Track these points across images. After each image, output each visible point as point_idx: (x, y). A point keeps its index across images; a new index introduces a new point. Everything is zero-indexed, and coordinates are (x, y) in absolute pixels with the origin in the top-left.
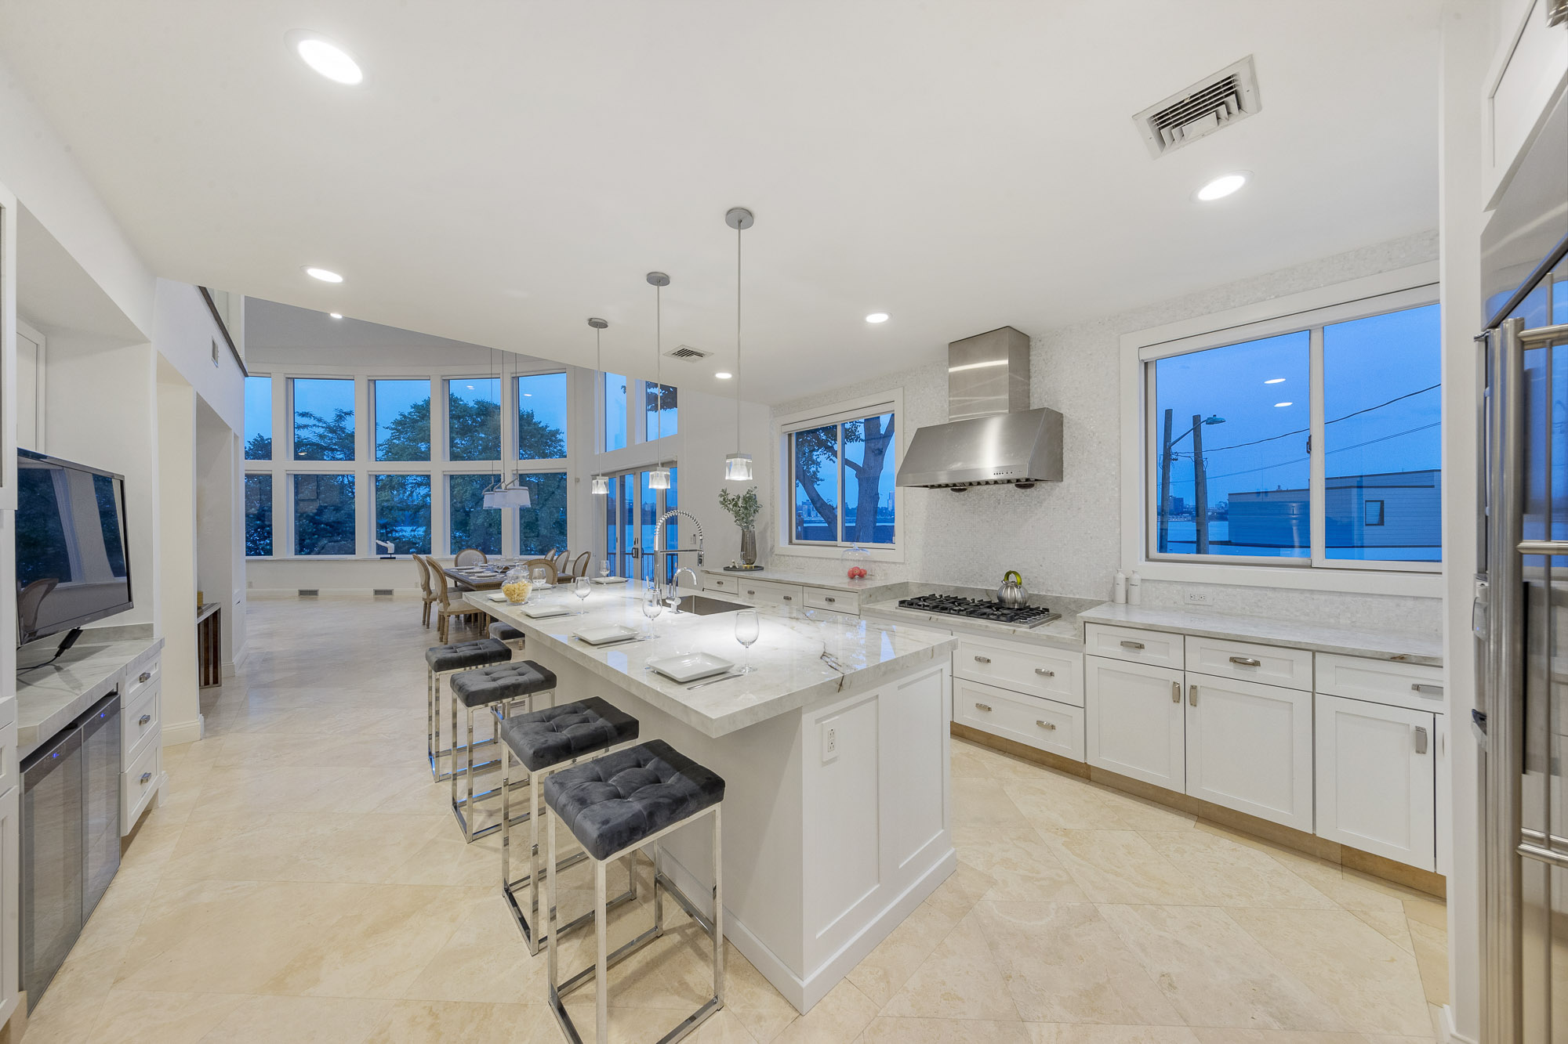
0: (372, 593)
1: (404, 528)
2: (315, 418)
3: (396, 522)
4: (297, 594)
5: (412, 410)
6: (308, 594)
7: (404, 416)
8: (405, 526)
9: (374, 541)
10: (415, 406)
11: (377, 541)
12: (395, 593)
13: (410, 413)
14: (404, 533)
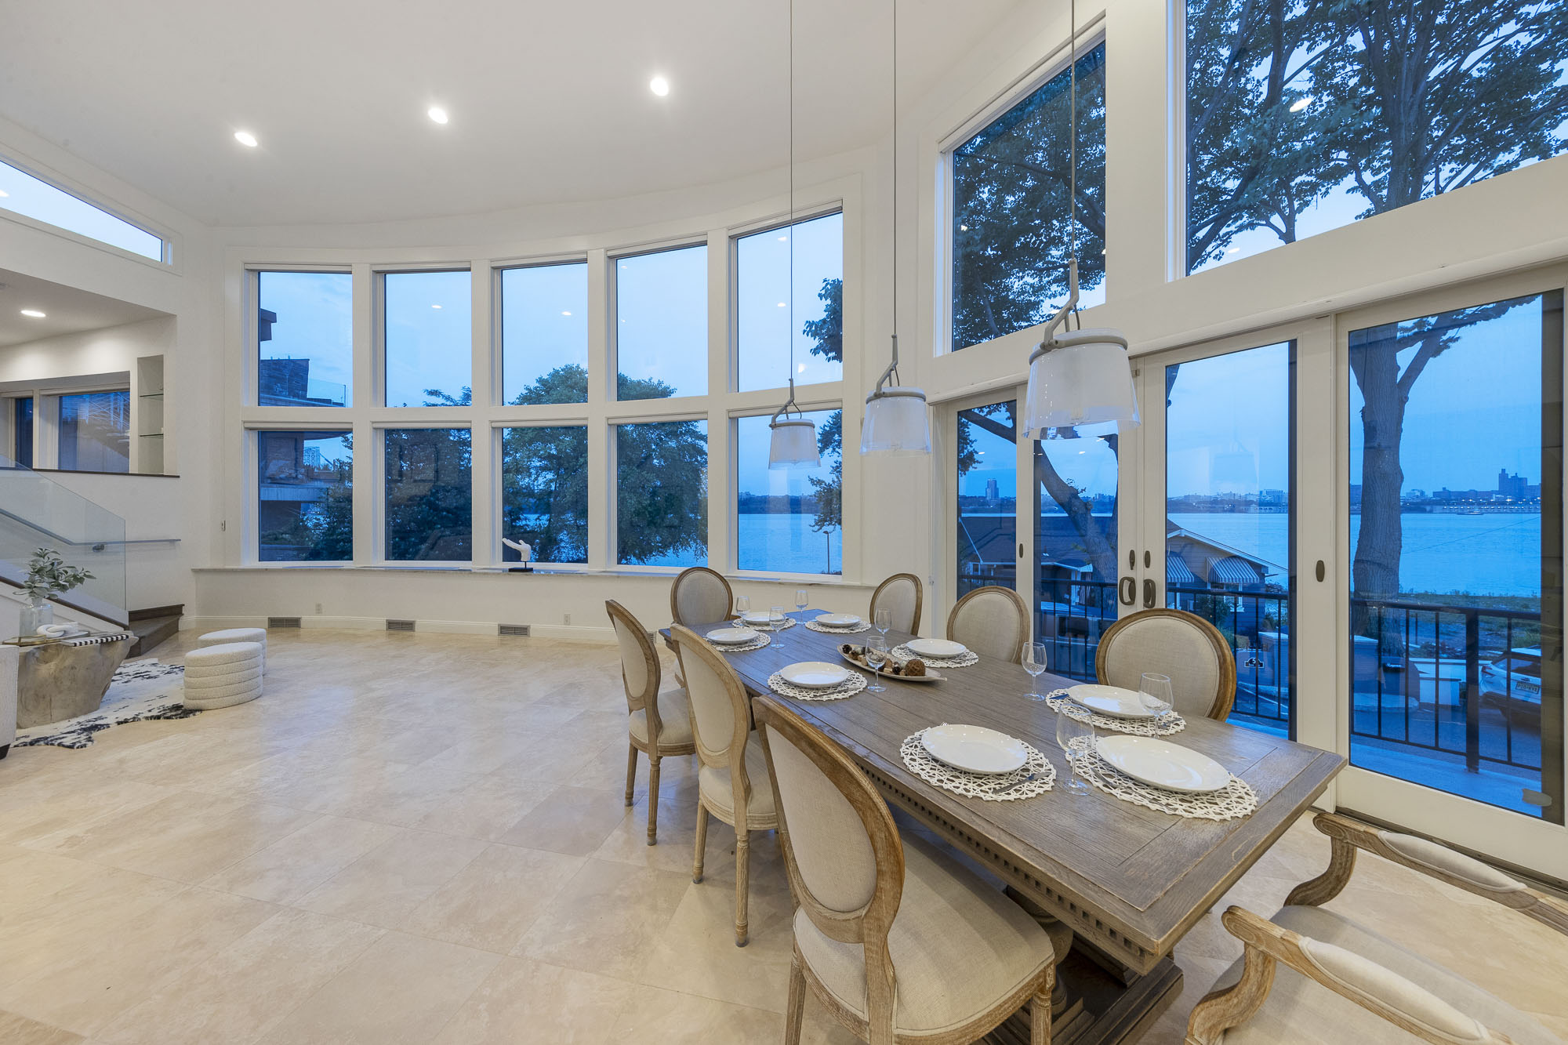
0: (496, 632)
1: (529, 516)
2: (443, 396)
3: (521, 510)
4: (385, 627)
5: (538, 385)
6: (400, 627)
7: (529, 390)
8: (530, 513)
9: (500, 539)
10: (540, 380)
11: (505, 540)
12: (532, 633)
13: (536, 388)
14: (528, 523)
